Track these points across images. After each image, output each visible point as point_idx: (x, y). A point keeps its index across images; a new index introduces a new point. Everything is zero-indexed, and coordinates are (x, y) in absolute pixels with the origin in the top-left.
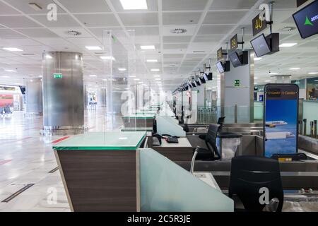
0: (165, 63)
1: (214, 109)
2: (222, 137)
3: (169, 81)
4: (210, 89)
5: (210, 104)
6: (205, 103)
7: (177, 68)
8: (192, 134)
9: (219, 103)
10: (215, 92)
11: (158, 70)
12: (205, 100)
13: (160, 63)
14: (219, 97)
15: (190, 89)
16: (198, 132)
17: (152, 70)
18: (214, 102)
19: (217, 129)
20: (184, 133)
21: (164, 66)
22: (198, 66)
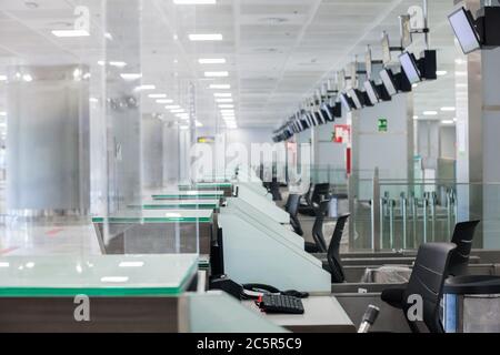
0: (247, 9)
1: (444, 196)
2: (462, 292)
3: (261, 83)
4: (430, 113)
5: (430, 174)
6: (411, 173)
7: (297, 28)
8: (355, 289)
9: (463, 172)
10: (452, 129)
11: (218, 37)
12: (411, 161)
13: (229, 9)
14: (463, 146)
15: (348, 116)
16: (379, 281)
17: (193, 37)
18: (445, 169)
19: (443, 262)
20: (324, 279)
21: (242, 19)
22: (379, 21)
